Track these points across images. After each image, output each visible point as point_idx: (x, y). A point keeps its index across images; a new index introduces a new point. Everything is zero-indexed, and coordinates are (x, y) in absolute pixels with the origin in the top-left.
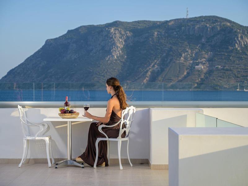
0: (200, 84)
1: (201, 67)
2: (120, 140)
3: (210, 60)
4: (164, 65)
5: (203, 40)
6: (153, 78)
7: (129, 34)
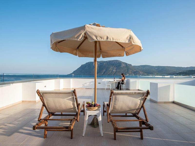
0: (114, 74)
1: (114, 70)
2: (124, 85)
3: (116, 69)
4: (106, 70)
5: (115, 65)
6: (104, 73)
7: (99, 64)
